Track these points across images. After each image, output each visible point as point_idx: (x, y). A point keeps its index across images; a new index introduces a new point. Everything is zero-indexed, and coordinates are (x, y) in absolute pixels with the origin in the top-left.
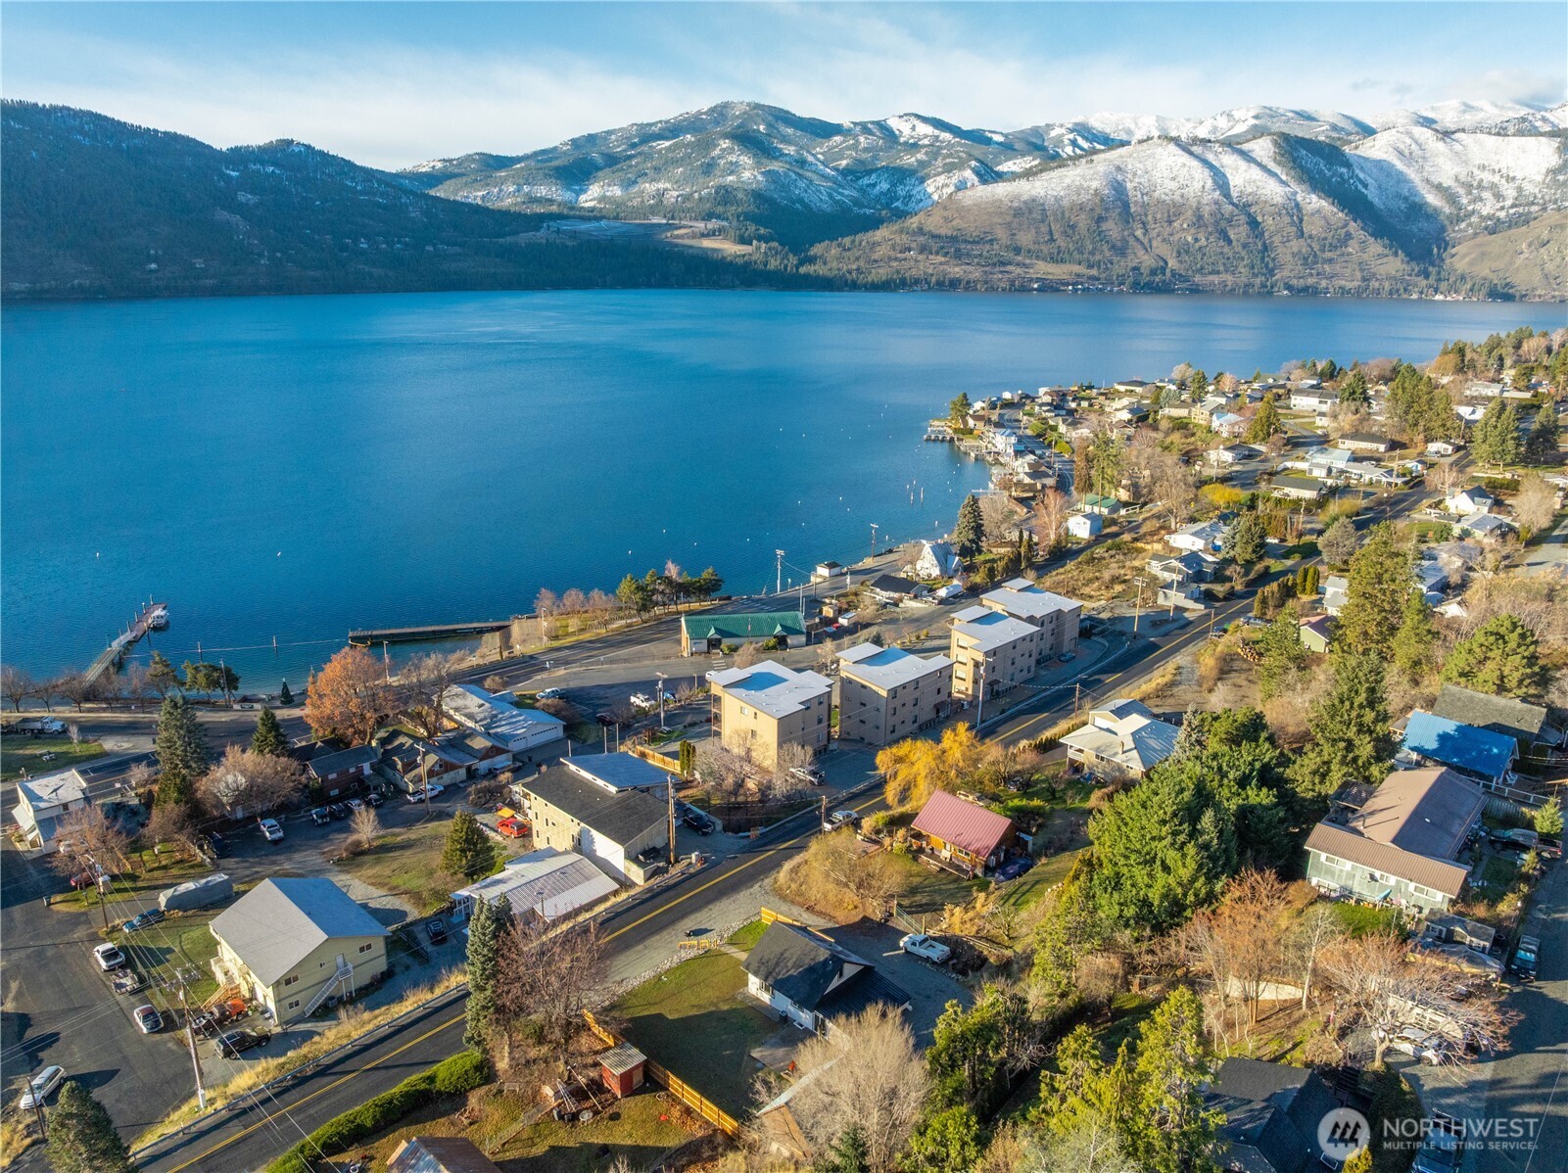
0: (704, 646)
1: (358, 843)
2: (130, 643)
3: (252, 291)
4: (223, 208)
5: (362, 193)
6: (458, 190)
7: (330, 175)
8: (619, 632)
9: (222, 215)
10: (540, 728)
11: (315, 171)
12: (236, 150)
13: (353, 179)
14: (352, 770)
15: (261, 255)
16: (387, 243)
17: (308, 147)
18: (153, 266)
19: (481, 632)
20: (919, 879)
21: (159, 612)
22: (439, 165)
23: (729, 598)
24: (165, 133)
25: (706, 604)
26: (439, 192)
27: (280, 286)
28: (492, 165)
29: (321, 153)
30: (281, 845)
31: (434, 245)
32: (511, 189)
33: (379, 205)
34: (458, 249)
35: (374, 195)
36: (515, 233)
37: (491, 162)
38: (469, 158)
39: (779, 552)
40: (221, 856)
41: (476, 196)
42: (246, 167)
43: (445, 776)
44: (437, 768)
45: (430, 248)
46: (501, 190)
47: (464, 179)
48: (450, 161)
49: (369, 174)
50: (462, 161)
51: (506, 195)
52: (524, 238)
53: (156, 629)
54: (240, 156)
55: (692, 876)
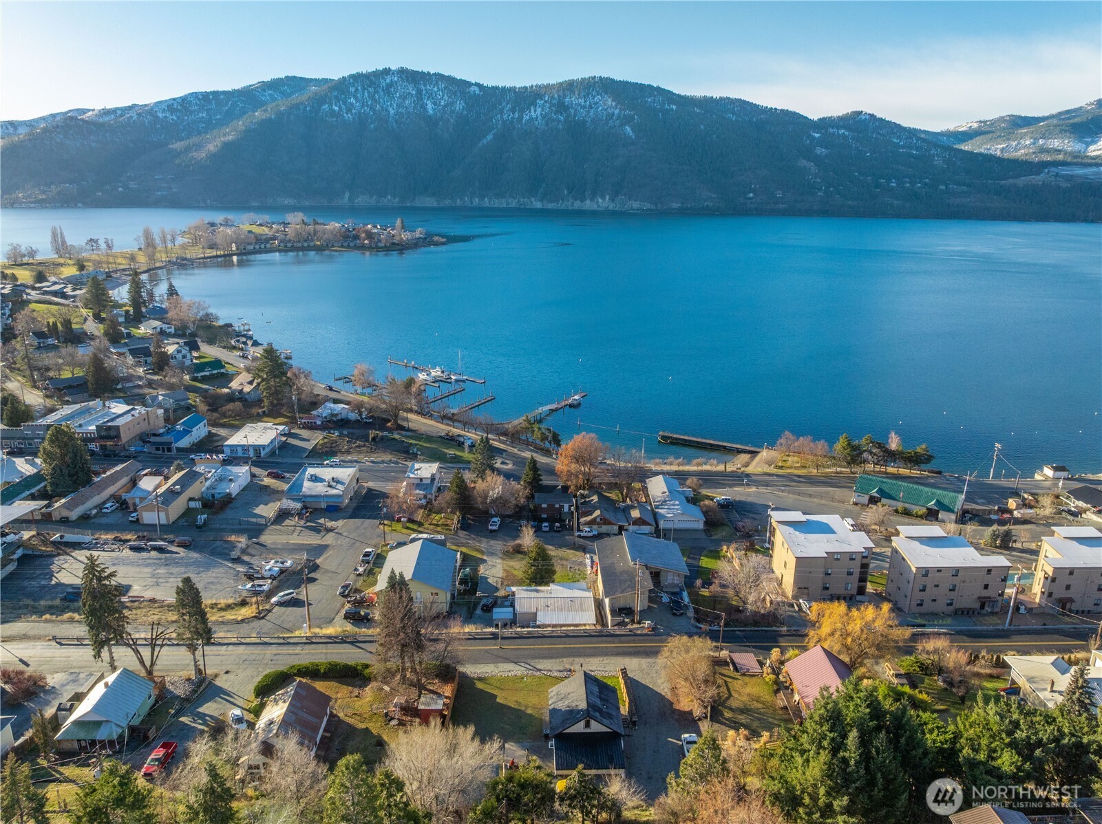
0: (865, 499)
1: (520, 546)
2: (552, 410)
3: (808, 213)
4: (804, 158)
5: (902, 147)
6: (982, 145)
7: (883, 135)
8: (827, 476)
9: (803, 163)
10: (684, 518)
11: (873, 133)
12: (823, 120)
13: (899, 137)
14: (557, 506)
15: (820, 189)
16: (910, 183)
17: (872, 116)
18: (751, 195)
19: (739, 451)
20: (760, 706)
21: (576, 397)
22: (975, 125)
23: (940, 473)
24: (782, 110)
25: (915, 473)
26: (966, 147)
27: (826, 211)
28: (1018, 123)
29: (881, 119)
30: (493, 534)
31: (947, 185)
32: (1028, 142)
33: (912, 156)
34: (965, 188)
35: (911, 148)
36: (1019, 176)
37: (1019, 122)
38: (1001, 119)
39: (997, 445)
40: (462, 528)
41: (996, 148)
42: (826, 130)
43: (604, 527)
44: (598, 520)
45: (942, 187)
46: (1019, 143)
47: (990, 136)
48: (985, 122)
49: (912, 133)
50: (993, 122)
51: (1022, 147)
52: (1021, 182)
53: (571, 406)
54: (825, 124)
55: (636, 635)
